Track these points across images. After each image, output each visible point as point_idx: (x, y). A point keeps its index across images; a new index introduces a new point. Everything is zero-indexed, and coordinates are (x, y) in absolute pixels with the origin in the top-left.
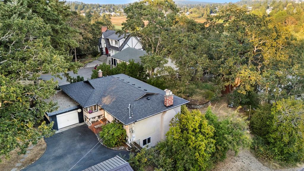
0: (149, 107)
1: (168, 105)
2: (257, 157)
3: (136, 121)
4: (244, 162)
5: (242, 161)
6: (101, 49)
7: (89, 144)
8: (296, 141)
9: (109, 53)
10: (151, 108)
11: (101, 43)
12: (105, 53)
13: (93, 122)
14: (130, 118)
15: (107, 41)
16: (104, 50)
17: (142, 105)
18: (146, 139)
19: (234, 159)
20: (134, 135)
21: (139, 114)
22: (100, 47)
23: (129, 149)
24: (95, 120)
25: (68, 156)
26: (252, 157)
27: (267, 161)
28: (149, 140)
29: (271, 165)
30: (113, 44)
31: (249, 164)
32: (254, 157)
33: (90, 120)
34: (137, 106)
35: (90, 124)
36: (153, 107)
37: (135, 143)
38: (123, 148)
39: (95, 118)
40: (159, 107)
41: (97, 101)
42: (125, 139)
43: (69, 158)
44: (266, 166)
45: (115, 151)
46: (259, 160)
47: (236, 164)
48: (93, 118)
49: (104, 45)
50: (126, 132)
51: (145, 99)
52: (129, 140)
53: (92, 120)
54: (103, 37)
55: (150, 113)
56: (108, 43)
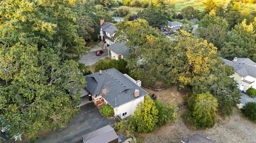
0: (126, 98)
1: (136, 97)
2: (185, 123)
3: (119, 106)
4: (177, 126)
5: (176, 126)
6: (100, 37)
7: (95, 115)
8: (206, 117)
9: (106, 41)
10: (127, 98)
11: (100, 33)
12: (103, 40)
13: (97, 102)
14: (116, 104)
15: (104, 33)
16: (102, 38)
17: (122, 96)
18: (124, 113)
19: (172, 124)
20: (118, 112)
21: (120, 102)
22: (99, 35)
23: (115, 119)
24: (98, 100)
25: (86, 121)
26: (182, 123)
27: (190, 126)
28: (126, 113)
29: (192, 128)
30: (109, 35)
31: (179, 127)
32: (184, 123)
33: (95, 100)
34: (120, 97)
35: (95, 102)
36: (128, 98)
37: (118, 116)
38: (112, 118)
39: (98, 99)
40: (131, 98)
41: (99, 91)
42: (113, 114)
43: (87, 122)
44: (189, 129)
45: (108, 120)
46: (186, 125)
47: (172, 127)
48: (97, 100)
49: (102, 34)
50: (114, 110)
51: (124, 92)
52: (115, 114)
53: (96, 100)
54: (101, 29)
55: (126, 101)
56: (105, 35)
